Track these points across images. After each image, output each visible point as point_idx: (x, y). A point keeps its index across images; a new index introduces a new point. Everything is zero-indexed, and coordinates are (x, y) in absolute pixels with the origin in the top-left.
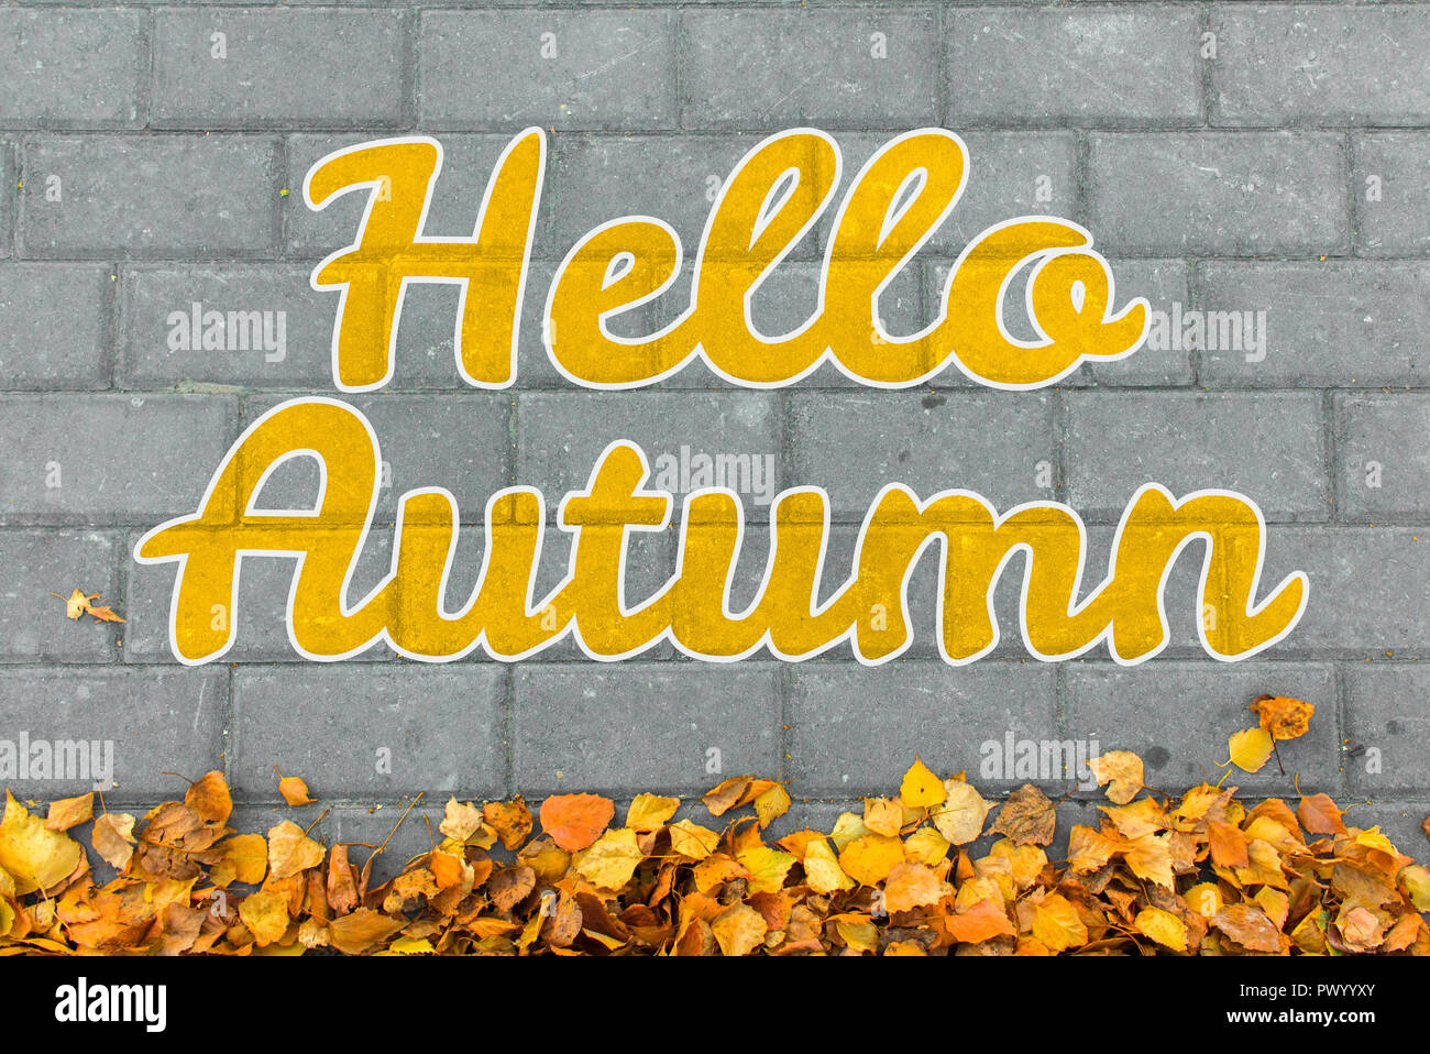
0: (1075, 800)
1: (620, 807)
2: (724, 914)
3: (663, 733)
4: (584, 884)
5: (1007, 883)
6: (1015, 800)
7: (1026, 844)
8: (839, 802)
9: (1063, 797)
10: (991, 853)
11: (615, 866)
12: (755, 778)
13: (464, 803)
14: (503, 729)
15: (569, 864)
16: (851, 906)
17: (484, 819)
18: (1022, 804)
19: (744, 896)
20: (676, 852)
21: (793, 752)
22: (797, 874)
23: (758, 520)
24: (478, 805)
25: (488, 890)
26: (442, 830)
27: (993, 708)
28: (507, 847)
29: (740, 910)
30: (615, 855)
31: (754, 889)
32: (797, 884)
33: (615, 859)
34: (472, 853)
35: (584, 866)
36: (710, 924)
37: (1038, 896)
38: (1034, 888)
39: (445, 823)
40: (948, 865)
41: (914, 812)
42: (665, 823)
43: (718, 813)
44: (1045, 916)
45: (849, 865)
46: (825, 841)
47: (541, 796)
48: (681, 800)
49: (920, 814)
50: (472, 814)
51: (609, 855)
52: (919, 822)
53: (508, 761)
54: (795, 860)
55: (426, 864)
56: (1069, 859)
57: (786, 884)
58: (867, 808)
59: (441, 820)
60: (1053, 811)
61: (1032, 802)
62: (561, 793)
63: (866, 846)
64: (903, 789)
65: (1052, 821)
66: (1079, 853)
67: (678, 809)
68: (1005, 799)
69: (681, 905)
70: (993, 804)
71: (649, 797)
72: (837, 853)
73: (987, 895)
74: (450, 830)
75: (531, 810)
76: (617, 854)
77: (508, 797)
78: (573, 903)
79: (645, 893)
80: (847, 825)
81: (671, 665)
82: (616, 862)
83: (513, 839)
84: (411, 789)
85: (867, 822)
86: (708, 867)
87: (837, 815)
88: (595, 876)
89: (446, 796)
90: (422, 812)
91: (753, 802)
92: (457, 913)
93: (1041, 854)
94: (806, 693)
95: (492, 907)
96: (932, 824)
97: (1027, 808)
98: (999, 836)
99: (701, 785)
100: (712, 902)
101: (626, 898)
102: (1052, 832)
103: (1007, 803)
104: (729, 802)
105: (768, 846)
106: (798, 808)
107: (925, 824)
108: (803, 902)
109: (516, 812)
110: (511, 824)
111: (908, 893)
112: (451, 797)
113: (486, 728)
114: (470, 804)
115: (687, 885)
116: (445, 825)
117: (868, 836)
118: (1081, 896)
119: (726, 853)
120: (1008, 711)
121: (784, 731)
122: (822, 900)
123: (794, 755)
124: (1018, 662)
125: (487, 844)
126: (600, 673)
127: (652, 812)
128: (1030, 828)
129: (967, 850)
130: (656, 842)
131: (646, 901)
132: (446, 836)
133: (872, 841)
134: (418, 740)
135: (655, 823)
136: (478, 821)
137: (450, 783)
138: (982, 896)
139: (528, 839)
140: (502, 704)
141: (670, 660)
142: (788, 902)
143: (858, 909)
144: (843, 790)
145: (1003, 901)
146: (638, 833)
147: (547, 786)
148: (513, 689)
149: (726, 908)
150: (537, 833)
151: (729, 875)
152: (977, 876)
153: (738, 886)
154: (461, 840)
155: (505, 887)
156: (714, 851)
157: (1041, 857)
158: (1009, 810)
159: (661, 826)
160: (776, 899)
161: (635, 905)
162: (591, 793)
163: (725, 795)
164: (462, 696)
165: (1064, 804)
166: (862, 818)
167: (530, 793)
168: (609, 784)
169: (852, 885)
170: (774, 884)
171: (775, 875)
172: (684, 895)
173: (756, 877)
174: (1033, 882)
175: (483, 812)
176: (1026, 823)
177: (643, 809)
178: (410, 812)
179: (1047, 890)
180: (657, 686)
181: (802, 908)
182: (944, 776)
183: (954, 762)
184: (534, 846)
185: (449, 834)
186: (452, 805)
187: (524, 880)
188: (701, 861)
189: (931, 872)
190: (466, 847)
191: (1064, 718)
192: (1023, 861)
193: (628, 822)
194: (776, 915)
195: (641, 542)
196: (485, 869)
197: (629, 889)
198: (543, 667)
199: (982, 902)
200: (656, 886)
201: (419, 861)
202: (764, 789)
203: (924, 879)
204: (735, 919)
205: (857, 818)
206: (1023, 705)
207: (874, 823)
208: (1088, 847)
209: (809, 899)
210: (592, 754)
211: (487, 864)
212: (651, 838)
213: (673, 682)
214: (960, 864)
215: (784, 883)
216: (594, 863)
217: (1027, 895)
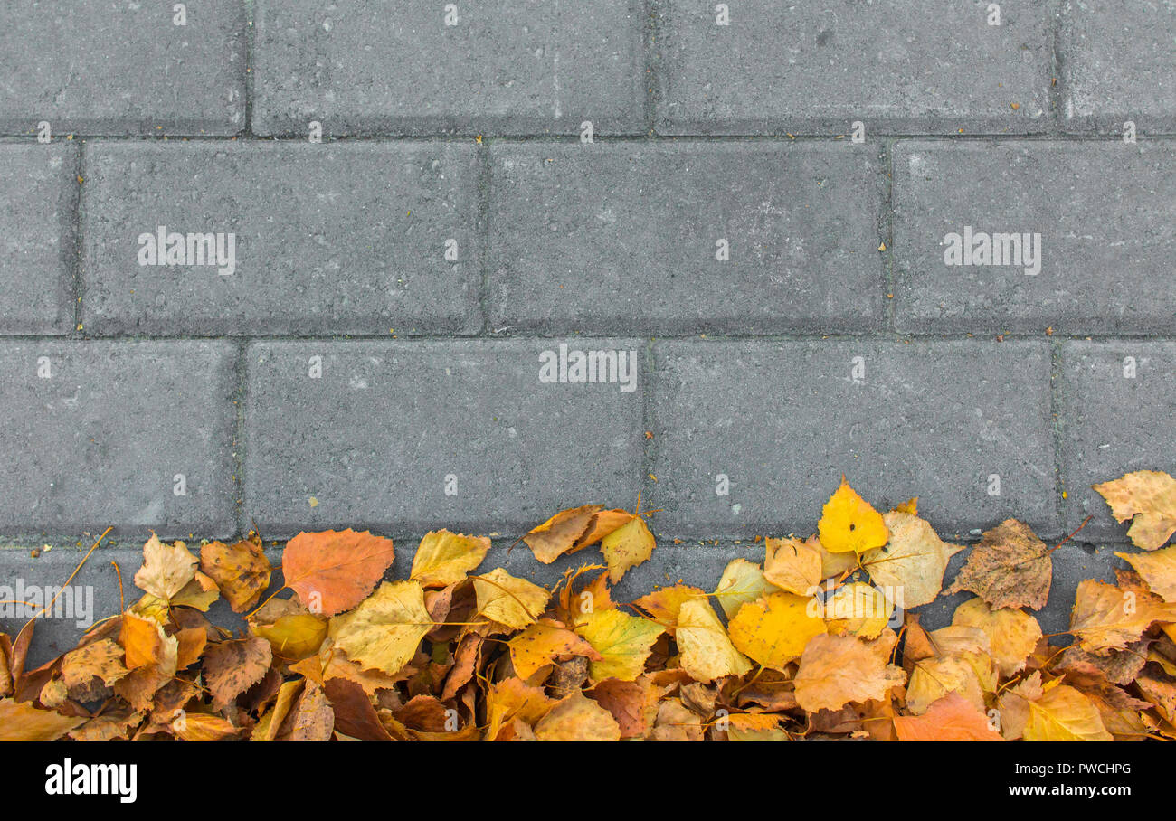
0: (1078, 543)
1: (402, 550)
2: (555, 712)
3: (466, 441)
4: (346, 664)
5: (982, 667)
6: (991, 542)
7: (1007, 608)
8: (726, 543)
9: (1059, 538)
10: (955, 621)
11: (391, 637)
12: (603, 508)
13: (171, 543)
14: (230, 434)
15: (325, 634)
16: (747, 699)
17: (200, 567)
18: (1002, 548)
19: (586, 685)
20: (484, 618)
21: (660, 472)
22: (666, 649)
23: (609, 133)
24: (193, 546)
25: (204, 671)
26: (138, 583)
27: (957, 407)
28: (234, 607)
29: (579, 706)
30: (393, 622)
31: (601, 674)
32: (664, 666)
33: (390, 627)
34: (179, 617)
35: (345, 637)
36: (533, 728)
37: (1031, 687)
38: (1024, 674)
39: (143, 572)
40: (893, 640)
41: (839, 560)
42: (469, 573)
43: (547, 560)
44: (1046, 718)
45: (743, 639)
46: (706, 602)
47: (287, 534)
48: (493, 540)
49: (847, 562)
50: (182, 558)
51: (383, 620)
52: (847, 574)
53: (238, 482)
54: (663, 631)
55: (113, 632)
56: (1074, 630)
57: (649, 667)
58: (769, 553)
59: (138, 568)
60: (1048, 560)
61: (1016, 543)
62: (316, 529)
63: (768, 610)
64: (823, 526)
65: (1046, 575)
66: (1088, 622)
67: (489, 553)
68: (974, 541)
69: (490, 697)
70: (956, 549)
71: (446, 536)
72: (724, 620)
73: (955, 685)
74: (149, 583)
75: (270, 554)
76: (395, 619)
77: (238, 535)
78: (320, 696)
79: (437, 679)
80: (739, 577)
81: (479, 342)
82: (392, 632)
83: (242, 596)
84: (93, 522)
85: (767, 574)
86: (531, 639)
87: (724, 564)
88: (361, 652)
89: (143, 533)
90: (110, 555)
91: (598, 544)
92: (151, 707)
93: (1032, 622)
94: (679, 384)
95: (208, 698)
96: (865, 577)
97: (1008, 555)
98: (966, 596)
99: (522, 518)
100: (536, 693)
101: (410, 686)
102: (1047, 590)
103: (977, 546)
104: (564, 544)
105: (622, 608)
106: (665, 552)
107: (856, 576)
108: (675, 694)
109: (245, 558)
110: (238, 574)
111: (836, 683)
112: (150, 535)
113: (205, 434)
114: (180, 546)
115: (500, 666)
116: (144, 575)
117: (770, 594)
118: (1097, 687)
119: (558, 619)
120: (979, 412)
121: (645, 441)
122: (704, 690)
123: (660, 475)
124: (993, 341)
125: (203, 604)
126: (375, 354)
127: (449, 558)
128: (1013, 583)
129: (918, 616)
130: (453, 603)
131: (438, 693)
132: (145, 592)
133: (778, 604)
134: (104, 450)
135: (452, 573)
136: (190, 570)
137: (151, 514)
138: (949, 688)
139: (264, 596)
140: (229, 398)
141: (478, 336)
142: (653, 694)
143: (759, 705)
144: (731, 527)
145: (980, 694)
146: (427, 589)
147: (294, 519)
148: (247, 376)
149: (556, 702)
150: (277, 588)
151: (562, 652)
152: (939, 656)
153: (576, 668)
154: (164, 597)
155: (228, 668)
156: (541, 617)
157: (1033, 628)
158: (980, 558)
159: (464, 577)
160: (634, 690)
161: (420, 697)
162: (359, 528)
163: (557, 533)
164: (170, 385)
165: (1062, 550)
166: (762, 568)
167: (271, 529)
168: (387, 516)
169: (749, 667)
170: (631, 665)
171: (633, 653)
172: (494, 681)
173: (604, 656)
174: (1022, 665)
175: (200, 556)
176: (1008, 577)
177: (436, 553)
178: (91, 557)
179: (1044, 679)
180: (458, 373)
181: (673, 704)
182: (884, 507)
183: (898, 486)
184: (274, 607)
185: (149, 589)
186: (153, 548)
187: (257, 657)
188: (522, 631)
189: (869, 650)
190: (172, 608)
191: (1062, 422)
192: (1004, 633)
193: (415, 572)
194: (633, 713)
195: (436, 163)
196: (198, 641)
197: (413, 671)
198: (291, 344)
199: (949, 697)
200: (454, 667)
201: (100, 628)
202: (614, 523)
203: (859, 661)
204: (571, 720)
205: (753, 569)
206: (1001, 404)
207: (779, 575)
208: (1104, 613)
209: (684, 689)
210: (362, 472)
211: (201, 633)
212: (445, 596)
213: (481, 368)
214: (909, 637)
215: (645, 665)
216: (360, 632)
217: (1011, 686)
